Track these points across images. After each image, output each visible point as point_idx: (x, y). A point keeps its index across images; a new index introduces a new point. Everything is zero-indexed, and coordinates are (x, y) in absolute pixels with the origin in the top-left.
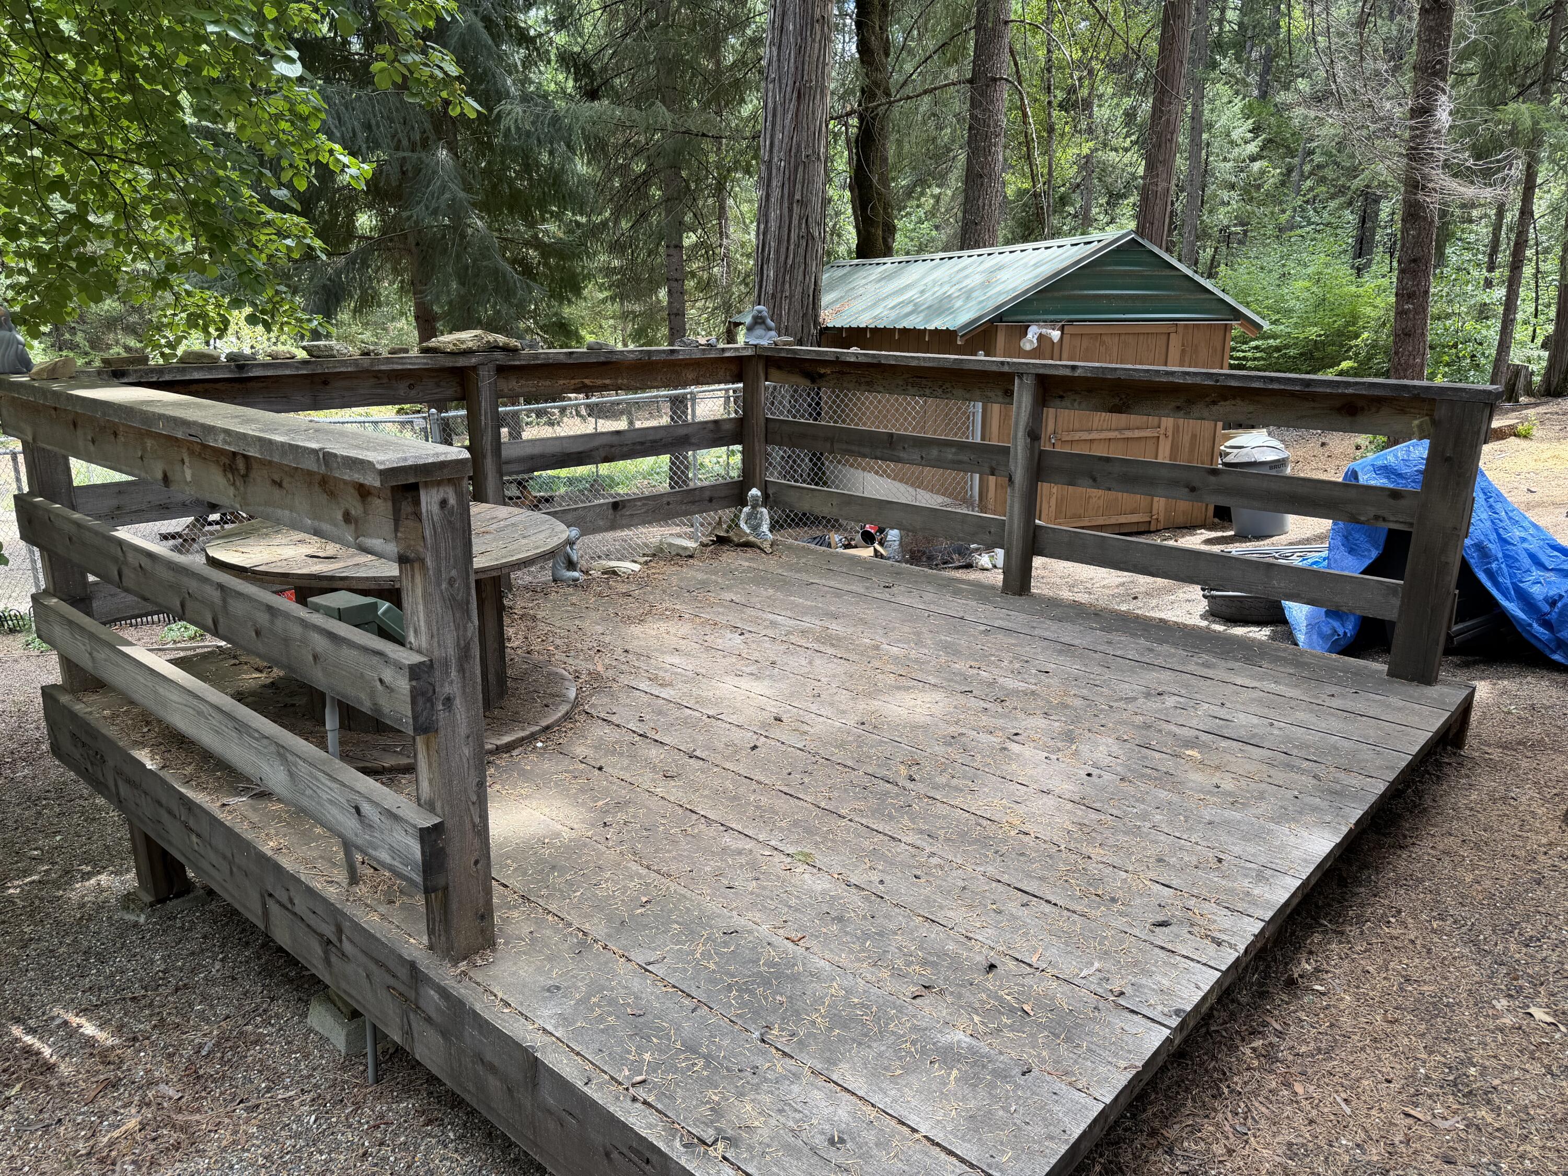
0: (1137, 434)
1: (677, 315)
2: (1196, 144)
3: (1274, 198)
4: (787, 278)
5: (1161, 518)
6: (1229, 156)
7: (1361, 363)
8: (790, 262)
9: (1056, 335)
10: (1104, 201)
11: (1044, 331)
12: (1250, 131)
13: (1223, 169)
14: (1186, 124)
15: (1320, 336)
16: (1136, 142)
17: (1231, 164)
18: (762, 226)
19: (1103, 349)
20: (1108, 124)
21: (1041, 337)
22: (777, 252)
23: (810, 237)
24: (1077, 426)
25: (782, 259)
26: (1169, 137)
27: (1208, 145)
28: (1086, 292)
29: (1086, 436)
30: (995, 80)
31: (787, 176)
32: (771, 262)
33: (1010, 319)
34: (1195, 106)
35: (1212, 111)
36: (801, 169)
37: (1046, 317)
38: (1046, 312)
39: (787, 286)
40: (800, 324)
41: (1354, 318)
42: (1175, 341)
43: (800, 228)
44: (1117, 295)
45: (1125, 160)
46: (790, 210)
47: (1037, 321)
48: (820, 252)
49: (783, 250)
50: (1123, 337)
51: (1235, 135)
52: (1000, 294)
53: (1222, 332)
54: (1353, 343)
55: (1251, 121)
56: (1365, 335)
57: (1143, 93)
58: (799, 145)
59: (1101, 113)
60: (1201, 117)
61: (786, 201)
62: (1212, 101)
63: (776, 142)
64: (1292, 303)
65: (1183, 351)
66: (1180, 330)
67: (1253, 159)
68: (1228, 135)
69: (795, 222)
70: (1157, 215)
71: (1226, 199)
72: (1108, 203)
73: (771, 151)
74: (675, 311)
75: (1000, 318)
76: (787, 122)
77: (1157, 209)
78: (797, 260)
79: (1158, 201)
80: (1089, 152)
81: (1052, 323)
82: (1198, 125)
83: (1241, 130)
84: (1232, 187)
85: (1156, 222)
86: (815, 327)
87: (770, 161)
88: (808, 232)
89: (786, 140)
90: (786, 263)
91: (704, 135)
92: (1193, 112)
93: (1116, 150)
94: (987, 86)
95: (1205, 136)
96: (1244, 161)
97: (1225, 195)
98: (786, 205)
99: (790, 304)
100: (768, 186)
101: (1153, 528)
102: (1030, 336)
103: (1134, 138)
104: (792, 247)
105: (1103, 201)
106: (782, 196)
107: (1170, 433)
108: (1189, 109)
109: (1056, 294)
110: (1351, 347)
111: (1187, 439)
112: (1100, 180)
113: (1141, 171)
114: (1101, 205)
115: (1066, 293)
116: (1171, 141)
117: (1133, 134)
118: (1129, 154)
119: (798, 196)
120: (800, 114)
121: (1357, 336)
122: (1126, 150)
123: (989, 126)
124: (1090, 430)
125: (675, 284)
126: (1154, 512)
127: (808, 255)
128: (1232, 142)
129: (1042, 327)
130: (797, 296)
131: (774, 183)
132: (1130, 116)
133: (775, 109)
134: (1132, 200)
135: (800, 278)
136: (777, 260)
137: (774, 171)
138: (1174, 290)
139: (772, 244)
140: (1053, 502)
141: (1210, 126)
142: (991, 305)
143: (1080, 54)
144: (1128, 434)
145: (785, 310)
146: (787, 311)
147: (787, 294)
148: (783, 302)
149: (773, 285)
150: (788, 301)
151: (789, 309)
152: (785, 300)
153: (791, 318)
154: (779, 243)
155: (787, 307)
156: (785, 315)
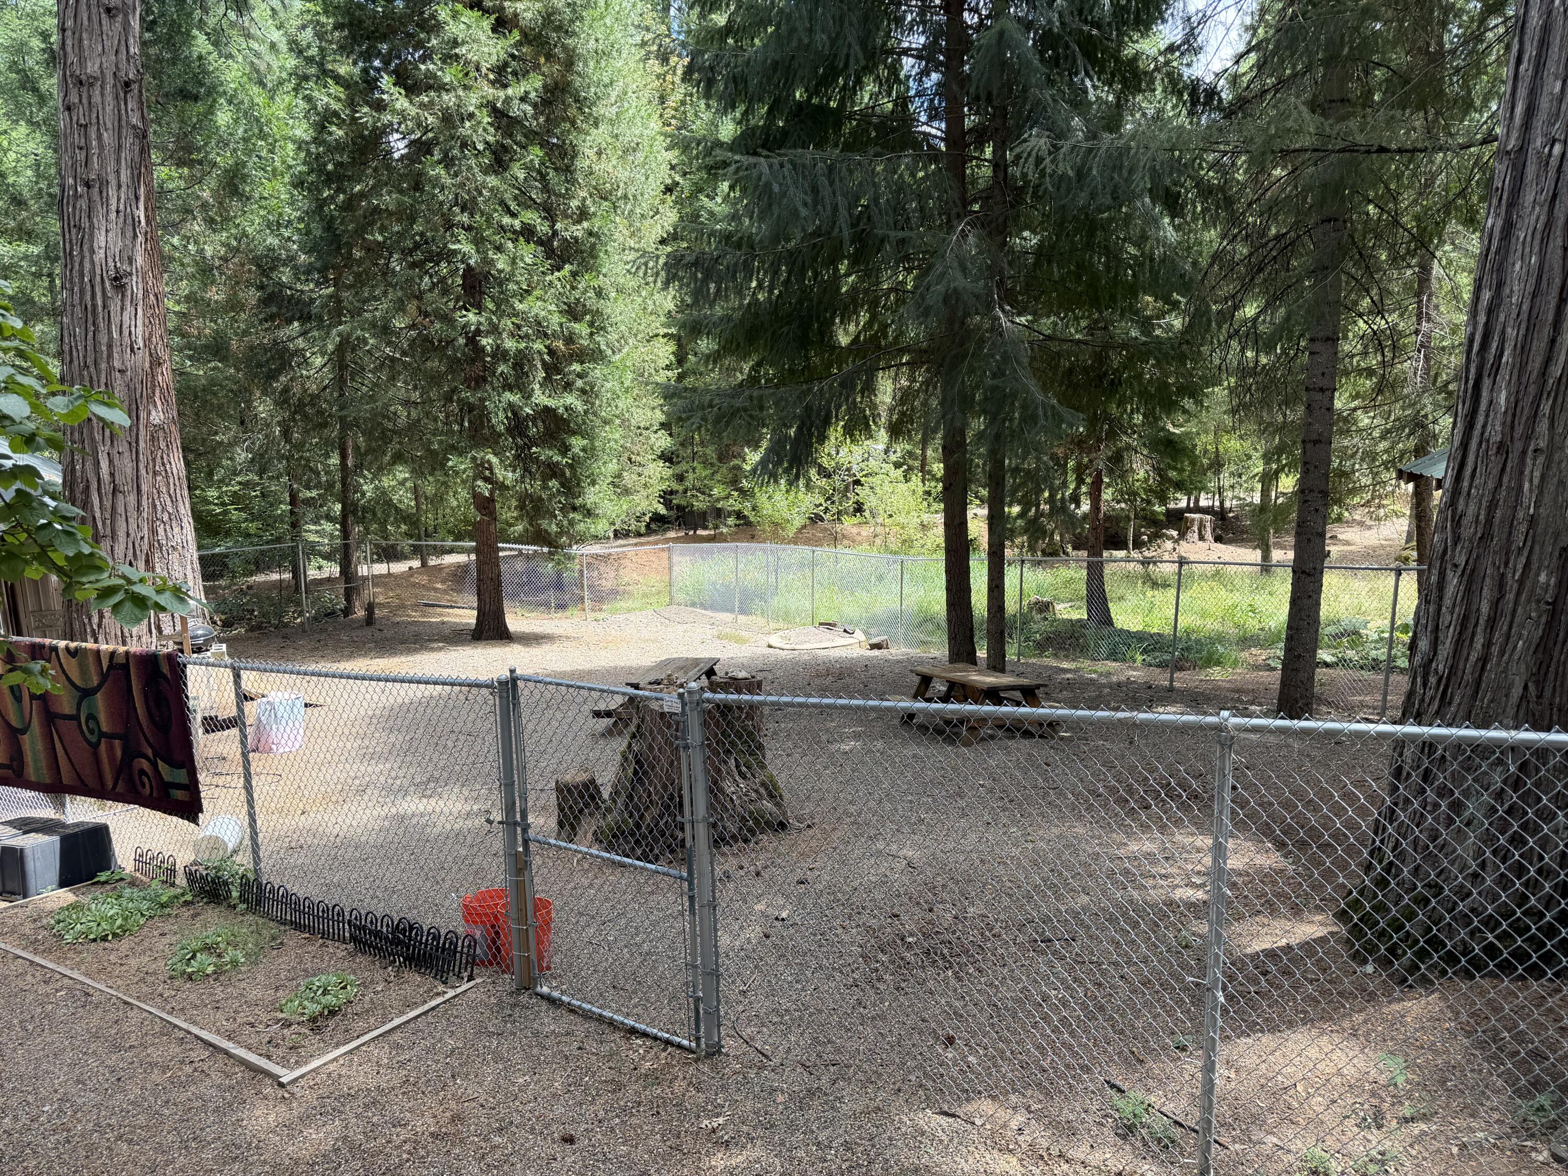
1: (1316, 442)
4: (1546, 408)
18: (1486, 295)
22: (1523, 349)
25: (1536, 364)
32: (1504, 373)
39: (1543, 426)
63: (1545, 103)
73: (1527, 125)
74: (1314, 436)
87: (1522, 149)
91: (1382, 150)
99: (1547, 466)
100: (1512, 204)
106: (1549, 225)
125: (1318, 396)
131: (1529, 197)
133: (1546, 30)
136: (1522, 367)
137: (1531, 170)
139: (1511, 332)
145: (1531, 481)
146: (1536, 481)
147: (1542, 444)
148: (1529, 461)
149: (1504, 424)
150: (1541, 460)
151: (1543, 477)
152: (1535, 459)
153: (1547, 499)
154: (1531, 328)
155: (1537, 474)
156: (1531, 490)
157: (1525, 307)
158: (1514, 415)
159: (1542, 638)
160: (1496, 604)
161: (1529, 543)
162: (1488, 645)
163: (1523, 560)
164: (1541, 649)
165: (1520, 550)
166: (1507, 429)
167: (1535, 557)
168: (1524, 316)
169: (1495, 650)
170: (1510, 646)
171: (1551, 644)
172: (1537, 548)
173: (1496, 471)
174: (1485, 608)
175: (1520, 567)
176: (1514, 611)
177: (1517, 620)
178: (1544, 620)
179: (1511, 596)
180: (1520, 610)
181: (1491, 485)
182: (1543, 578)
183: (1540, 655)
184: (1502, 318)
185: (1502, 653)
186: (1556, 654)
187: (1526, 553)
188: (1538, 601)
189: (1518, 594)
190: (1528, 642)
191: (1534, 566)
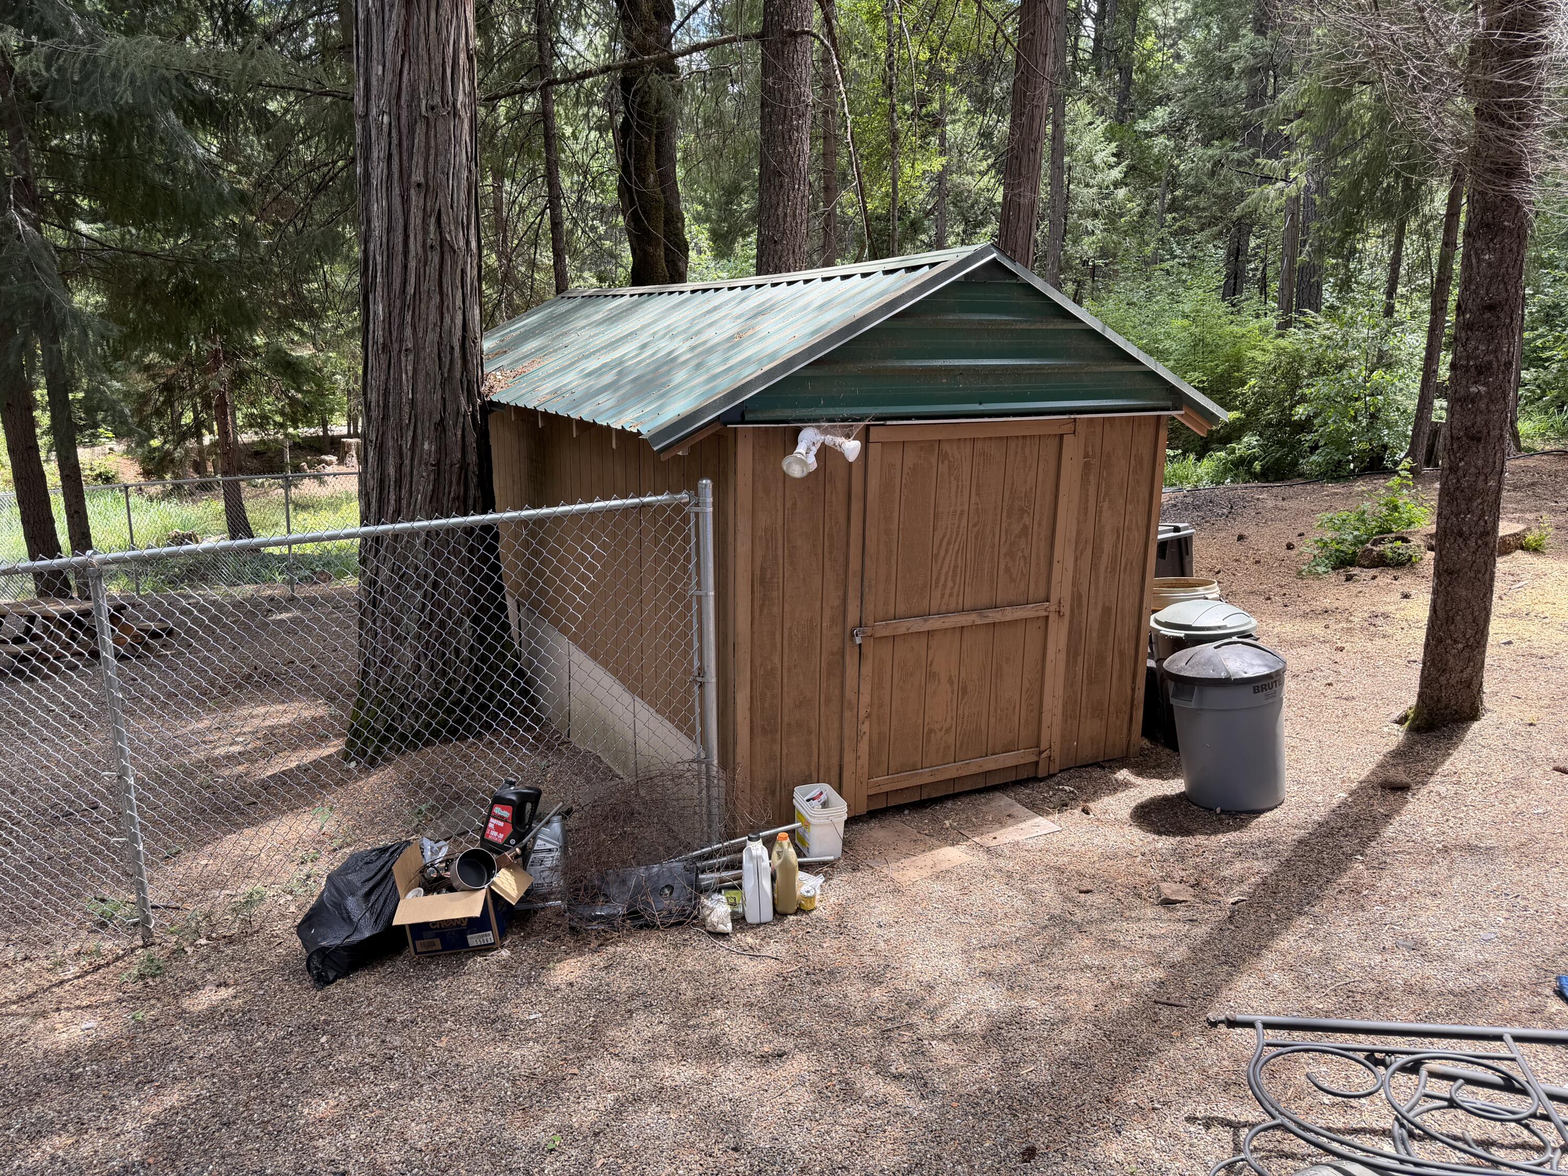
0: (1010, 614)
2: (1058, 168)
3: (1137, 228)
4: (409, 318)
5: (1056, 754)
6: (1092, 182)
7: (1248, 414)
8: (411, 290)
9: (851, 448)
10: (961, 228)
11: (829, 439)
12: (1114, 155)
13: (1085, 195)
14: (1046, 147)
15: (1203, 382)
16: (993, 165)
17: (1095, 190)
19: (943, 468)
20: (962, 143)
21: (824, 453)
22: (388, 272)
23: (445, 247)
24: (902, 608)
25: (397, 284)
26: (1032, 146)
27: (1070, 168)
28: (908, 363)
29: (917, 625)
30: (794, 35)
31: (395, 141)
32: (379, 289)
33: (760, 417)
34: (1056, 125)
35: (1073, 132)
36: (420, 129)
37: (831, 411)
38: (833, 402)
39: (408, 332)
40: (437, 396)
41: (1237, 362)
42: (1072, 450)
43: (426, 232)
44: (968, 367)
45: (982, 184)
46: (405, 201)
47: (815, 420)
48: (471, 273)
49: (397, 269)
50: (979, 445)
51: (1097, 160)
52: (746, 362)
53: (1151, 430)
54: (1239, 391)
55: (1114, 144)
56: (1253, 382)
57: (1000, 112)
58: (414, 90)
59: (954, 131)
60: (1062, 137)
61: (396, 184)
62: (1073, 121)
63: (374, 81)
64: (1167, 343)
65: (1087, 466)
66: (1081, 429)
67: (1117, 184)
68: (1090, 160)
69: (416, 219)
70: (1020, 240)
71: (1090, 228)
72: (964, 232)
73: (367, 97)
75: (740, 414)
76: (389, 43)
77: (1020, 233)
78: (424, 287)
79: (1021, 224)
80: (941, 169)
81: (843, 426)
82: (1060, 148)
83: (1104, 153)
84: (1096, 215)
85: (1019, 250)
86: (470, 400)
87: (367, 115)
88: (442, 240)
89: (389, 77)
90: (404, 291)
92: (1054, 131)
93: (972, 174)
94: (784, 43)
95: (1067, 159)
96: (1107, 187)
97: (1089, 223)
98: (396, 191)
99: (416, 363)
100: (367, 158)
101: (1042, 773)
102: (801, 449)
103: (990, 161)
104: (412, 264)
105: (959, 229)
106: (390, 175)
107: (1066, 610)
108: (1049, 128)
109: (850, 367)
110: (1236, 396)
111: (1095, 615)
112: (955, 205)
113: (999, 197)
114: (958, 235)
115: (870, 365)
116: (1035, 151)
117: (989, 157)
118: (986, 178)
119: (417, 176)
120: (412, 32)
121: (1243, 383)
122: (983, 174)
123: (788, 101)
124: (925, 615)
126: (1043, 746)
127: (447, 280)
128: (1095, 168)
129: (825, 431)
130: (430, 349)
131: (374, 153)
132: (986, 134)
133: (367, 23)
134: (989, 229)
135: (433, 317)
136: (389, 285)
137: (373, 133)
138: (1069, 357)
139: (379, 259)
140: (864, 746)
141: (1072, 148)
142: (725, 385)
143: (928, 54)
144: (995, 616)
145: (407, 373)
146: (410, 374)
147: (410, 345)
148: (403, 359)
149: (384, 329)
150: (411, 357)
151: (415, 370)
152: (407, 356)
153: (420, 387)
154: (390, 256)
155: (410, 368)
156: (408, 381)
157: (384, 240)
158: (390, 324)
159: (433, 491)
160: (399, 468)
161: (413, 421)
162: (399, 500)
163: (411, 433)
164: (434, 500)
165: (408, 425)
166: (387, 334)
167: (419, 431)
168: (384, 246)
169: (404, 503)
170: (413, 500)
171: (441, 495)
172: (419, 424)
173: (384, 366)
174: (392, 471)
175: (409, 438)
176: (412, 472)
177: (415, 479)
178: (432, 477)
179: (407, 462)
180: (415, 472)
181: (383, 378)
182: (426, 446)
183: (434, 504)
184: (372, 248)
185: (409, 504)
186: (445, 502)
187: (412, 428)
188: (426, 464)
189: (412, 459)
190: (424, 495)
191: (420, 438)
